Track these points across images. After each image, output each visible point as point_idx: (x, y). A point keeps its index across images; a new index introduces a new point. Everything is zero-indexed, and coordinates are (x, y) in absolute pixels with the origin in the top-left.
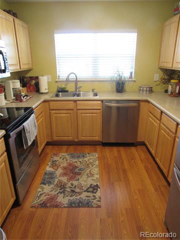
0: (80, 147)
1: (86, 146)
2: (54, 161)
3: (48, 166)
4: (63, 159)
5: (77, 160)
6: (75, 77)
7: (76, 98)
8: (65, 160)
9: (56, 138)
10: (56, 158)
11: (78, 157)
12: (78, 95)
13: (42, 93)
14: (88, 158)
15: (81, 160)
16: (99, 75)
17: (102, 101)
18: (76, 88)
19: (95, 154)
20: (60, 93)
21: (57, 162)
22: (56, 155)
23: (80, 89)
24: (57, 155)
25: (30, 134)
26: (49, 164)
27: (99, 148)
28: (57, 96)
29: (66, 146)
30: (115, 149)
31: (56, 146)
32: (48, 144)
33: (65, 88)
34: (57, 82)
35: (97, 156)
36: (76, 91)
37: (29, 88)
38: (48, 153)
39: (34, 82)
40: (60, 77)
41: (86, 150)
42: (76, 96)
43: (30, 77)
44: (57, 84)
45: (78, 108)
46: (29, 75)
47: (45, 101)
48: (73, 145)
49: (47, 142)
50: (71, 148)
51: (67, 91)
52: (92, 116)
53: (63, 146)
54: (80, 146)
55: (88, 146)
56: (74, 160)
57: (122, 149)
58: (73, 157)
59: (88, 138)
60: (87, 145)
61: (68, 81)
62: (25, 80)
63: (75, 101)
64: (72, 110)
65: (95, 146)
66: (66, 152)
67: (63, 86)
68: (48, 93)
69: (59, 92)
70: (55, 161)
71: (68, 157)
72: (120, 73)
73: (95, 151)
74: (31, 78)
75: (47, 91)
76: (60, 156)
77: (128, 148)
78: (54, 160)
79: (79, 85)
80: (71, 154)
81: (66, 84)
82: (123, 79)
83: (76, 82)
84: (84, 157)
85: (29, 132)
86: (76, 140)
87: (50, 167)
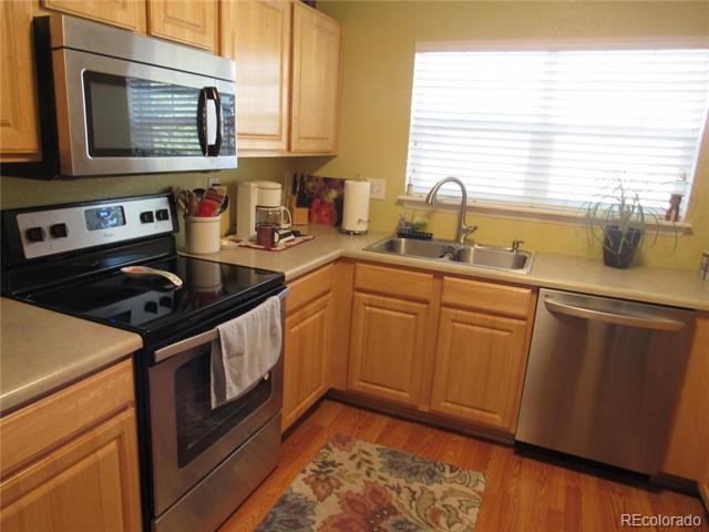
0: (430, 435)
1: (456, 437)
2: (325, 464)
3: (301, 476)
4: (359, 465)
5: (402, 482)
6: (461, 194)
7: (445, 264)
8: (364, 468)
9: (358, 385)
10: (337, 455)
11: (413, 473)
12: (459, 257)
13: (348, 233)
14: (446, 486)
15: (416, 486)
16: (549, 196)
17: (536, 289)
18: (460, 231)
19: (475, 475)
20: (403, 240)
21: (336, 470)
22: (343, 441)
23: (470, 236)
24: (344, 444)
25: (241, 363)
26: (307, 468)
27: (498, 455)
28: (391, 247)
29: (385, 421)
30: (561, 478)
31: (355, 410)
32: (331, 396)
33: (424, 225)
34: (400, 202)
35: (481, 487)
36: (458, 240)
37: (317, 211)
38: (321, 428)
39: (333, 194)
40: (414, 190)
41: (451, 453)
42: (446, 258)
43: (327, 180)
44: (400, 210)
45: (447, 298)
46: (325, 172)
47: (342, 259)
48: (412, 421)
49: (331, 390)
50: (403, 429)
51: (428, 237)
52: (491, 335)
53: (379, 417)
54: (436, 431)
55: (463, 440)
56: (393, 481)
57: (590, 484)
58: (393, 466)
59: (467, 412)
60: (461, 433)
61: (432, 202)
62: (310, 185)
63: (439, 275)
64: (426, 302)
65: (485, 445)
66: (378, 442)
67: (418, 220)
68: (366, 232)
69: (401, 235)
70: (333, 464)
71: (378, 462)
72: (630, 195)
73: (481, 466)
74: (329, 183)
75: (362, 228)
76: (355, 450)
77: (617, 487)
78: (329, 459)
79: (470, 220)
80: (392, 453)
81: (428, 216)
82: (634, 217)
83: (463, 208)
84: (432, 475)
85: (240, 354)
86: (423, 408)
87: (306, 481)
